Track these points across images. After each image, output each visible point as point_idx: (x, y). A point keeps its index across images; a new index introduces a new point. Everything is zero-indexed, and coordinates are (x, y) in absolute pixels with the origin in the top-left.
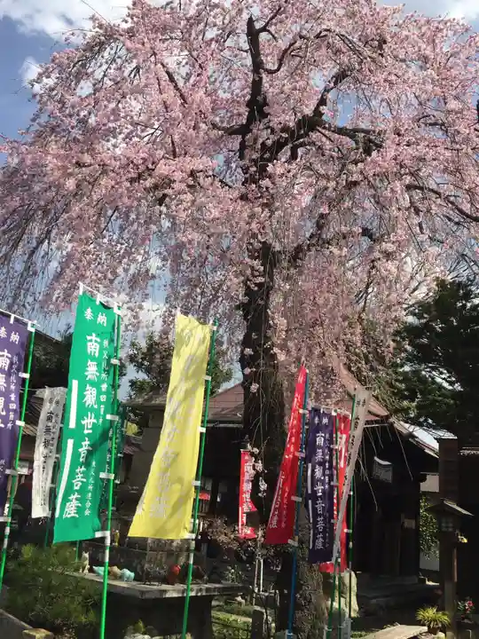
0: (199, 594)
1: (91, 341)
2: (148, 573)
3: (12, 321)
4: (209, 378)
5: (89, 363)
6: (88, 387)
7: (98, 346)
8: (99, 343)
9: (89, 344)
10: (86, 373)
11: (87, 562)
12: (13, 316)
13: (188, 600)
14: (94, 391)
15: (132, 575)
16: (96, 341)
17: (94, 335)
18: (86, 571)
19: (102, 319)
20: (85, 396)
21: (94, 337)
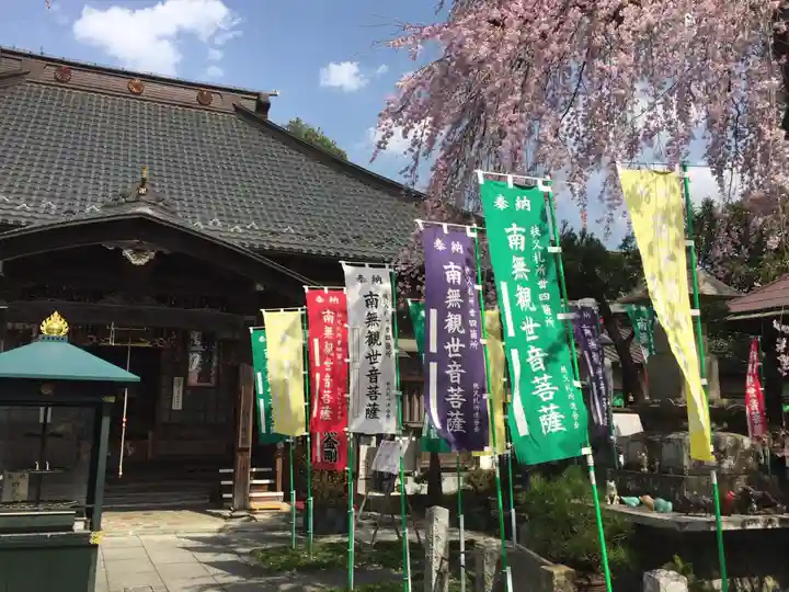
0: (770, 527)
1: (512, 233)
2: (688, 502)
3: (446, 231)
4: (692, 243)
5: (514, 259)
6: (519, 288)
7: (523, 238)
8: (524, 234)
9: (509, 238)
10: (513, 273)
11: (614, 492)
12: (445, 225)
13: (721, 534)
14: (528, 292)
15: (670, 505)
16: (518, 232)
17: (514, 225)
18: (616, 502)
19: (523, 203)
20: (517, 299)
21: (515, 228)
